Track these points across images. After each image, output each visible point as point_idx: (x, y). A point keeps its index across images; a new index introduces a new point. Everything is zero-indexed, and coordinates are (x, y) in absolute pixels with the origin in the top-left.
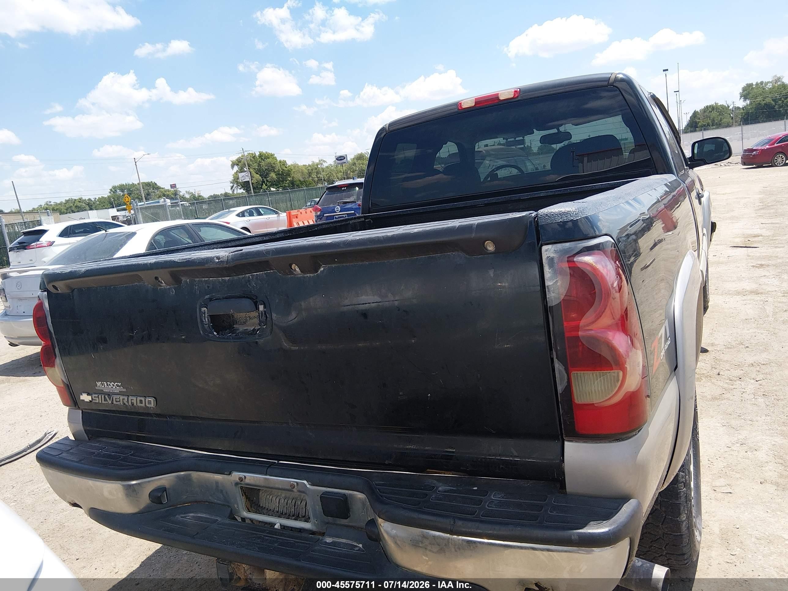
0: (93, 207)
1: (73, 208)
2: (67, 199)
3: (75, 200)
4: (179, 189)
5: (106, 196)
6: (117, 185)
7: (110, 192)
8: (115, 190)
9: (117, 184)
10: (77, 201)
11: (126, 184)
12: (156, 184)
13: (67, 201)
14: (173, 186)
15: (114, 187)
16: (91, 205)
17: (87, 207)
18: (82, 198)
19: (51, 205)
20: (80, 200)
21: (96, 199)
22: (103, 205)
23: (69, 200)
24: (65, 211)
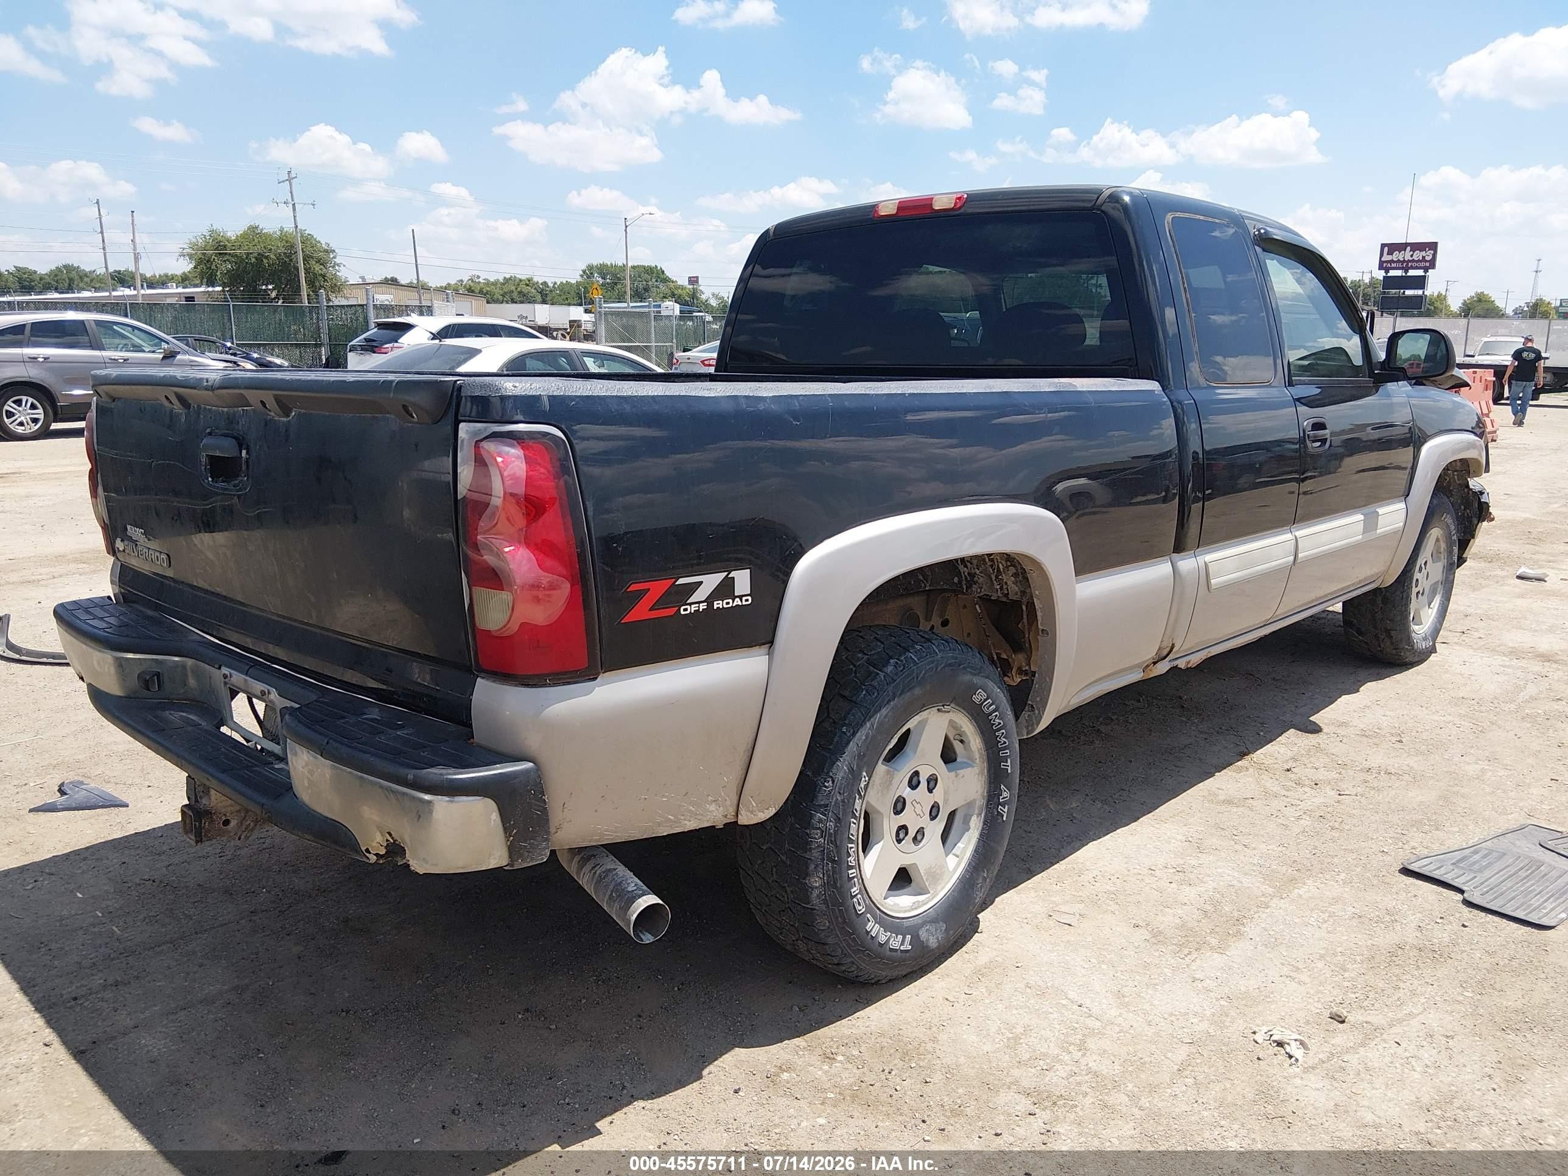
0: (548, 298)
1: (515, 295)
2: (508, 276)
3: (521, 280)
4: (701, 288)
5: (573, 281)
6: (595, 264)
7: (582, 276)
8: (591, 273)
9: (596, 262)
10: (523, 283)
11: (612, 265)
12: (663, 272)
13: (507, 281)
14: (694, 280)
15: (590, 268)
16: (545, 295)
17: (539, 298)
18: (532, 278)
19: (479, 282)
20: (529, 282)
21: (555, 283)
22: (565, 297)
23: (510, 279)
24: (501, 298)
